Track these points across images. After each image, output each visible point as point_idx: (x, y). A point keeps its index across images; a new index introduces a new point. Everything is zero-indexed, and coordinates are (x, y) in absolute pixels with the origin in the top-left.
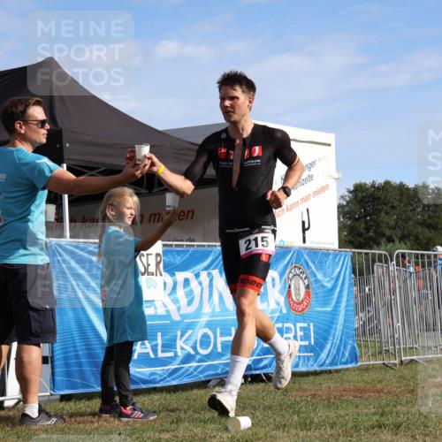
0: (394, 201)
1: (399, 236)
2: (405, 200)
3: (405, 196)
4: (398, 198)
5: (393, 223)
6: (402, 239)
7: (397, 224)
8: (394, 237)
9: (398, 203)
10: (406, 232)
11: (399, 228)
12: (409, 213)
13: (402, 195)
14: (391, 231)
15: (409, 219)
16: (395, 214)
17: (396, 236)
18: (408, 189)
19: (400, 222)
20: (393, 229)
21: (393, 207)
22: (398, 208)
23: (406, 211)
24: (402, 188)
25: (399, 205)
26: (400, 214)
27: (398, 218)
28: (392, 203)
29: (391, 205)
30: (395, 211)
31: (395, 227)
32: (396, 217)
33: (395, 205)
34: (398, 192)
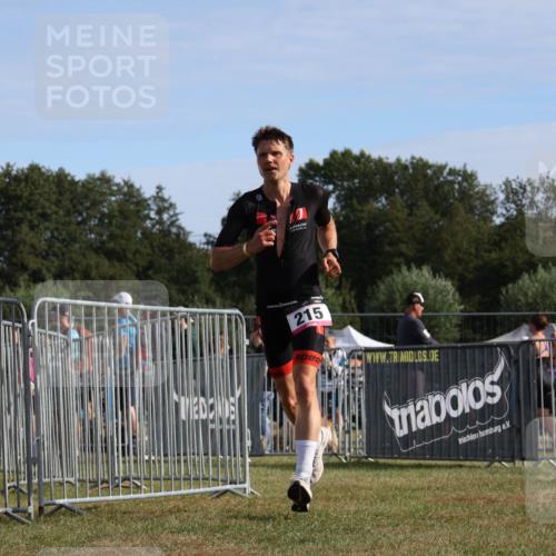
0: (47, 204)
1: (53, 270)
2: (66, 203)
3: (68, 195)
4: (54, 197)
5: (43, 246)
6: (59, 276)
7: (50, 247)
8: (44, 272)
9: (53, 207)
10: (67, 263)
11: (55, 255)
12: (73, 227)
13: (60, 193)
14: (39, 260)
15: (74, 240)
16: (47, 228)
17: (48, 270)
18: (73, 183)
19: (58, 245)
20: (44, 258)
21: (44, 216)
22: (54, 216)
23: (69, 223)
24: (61, 179)
25: (56, 213)
26: (57, 229)
27: (53, 236)
28: (43, 207)
29: (40, 211)
30: (47, 224)
31: (48, 254)
32: (49, 234)
33: (49, 212)
34: (54, 187)
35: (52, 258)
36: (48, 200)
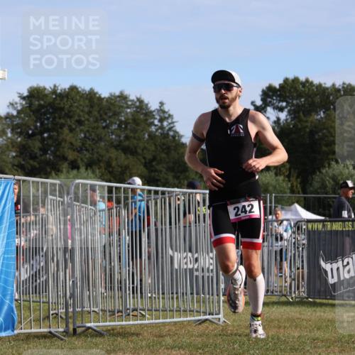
0: (81, 114)
1: (85, 160)
3: (96, 108)
4: (86, 109)
5: (78, 144)
6: (90, 165)
7: (83, 144)
8: (79, 161)
9: (86, 116)
10: (95, 155)
11: (87, 150)
12: (100, 130)
13: (92, 107)
14: (76, 153)
15: (100, 139)
16: (81, 131)
17: (82, 161)
18: (100, 99)
19: (89, 142)
20: (78, 152)
21: (80, 122)
22: (86, 122)
23: (97, 127)
24: (92, 97)
25: (88, 120)
26: (88, 131)
27: (85, 137)
28: (79, 116)
29: (76, 118)
30: (82, 127)
31: (81, 149)
32: (82, 135)
33: (83, 119)
34: (87, 102)
35: (85, 152)
36: (82, 111)
